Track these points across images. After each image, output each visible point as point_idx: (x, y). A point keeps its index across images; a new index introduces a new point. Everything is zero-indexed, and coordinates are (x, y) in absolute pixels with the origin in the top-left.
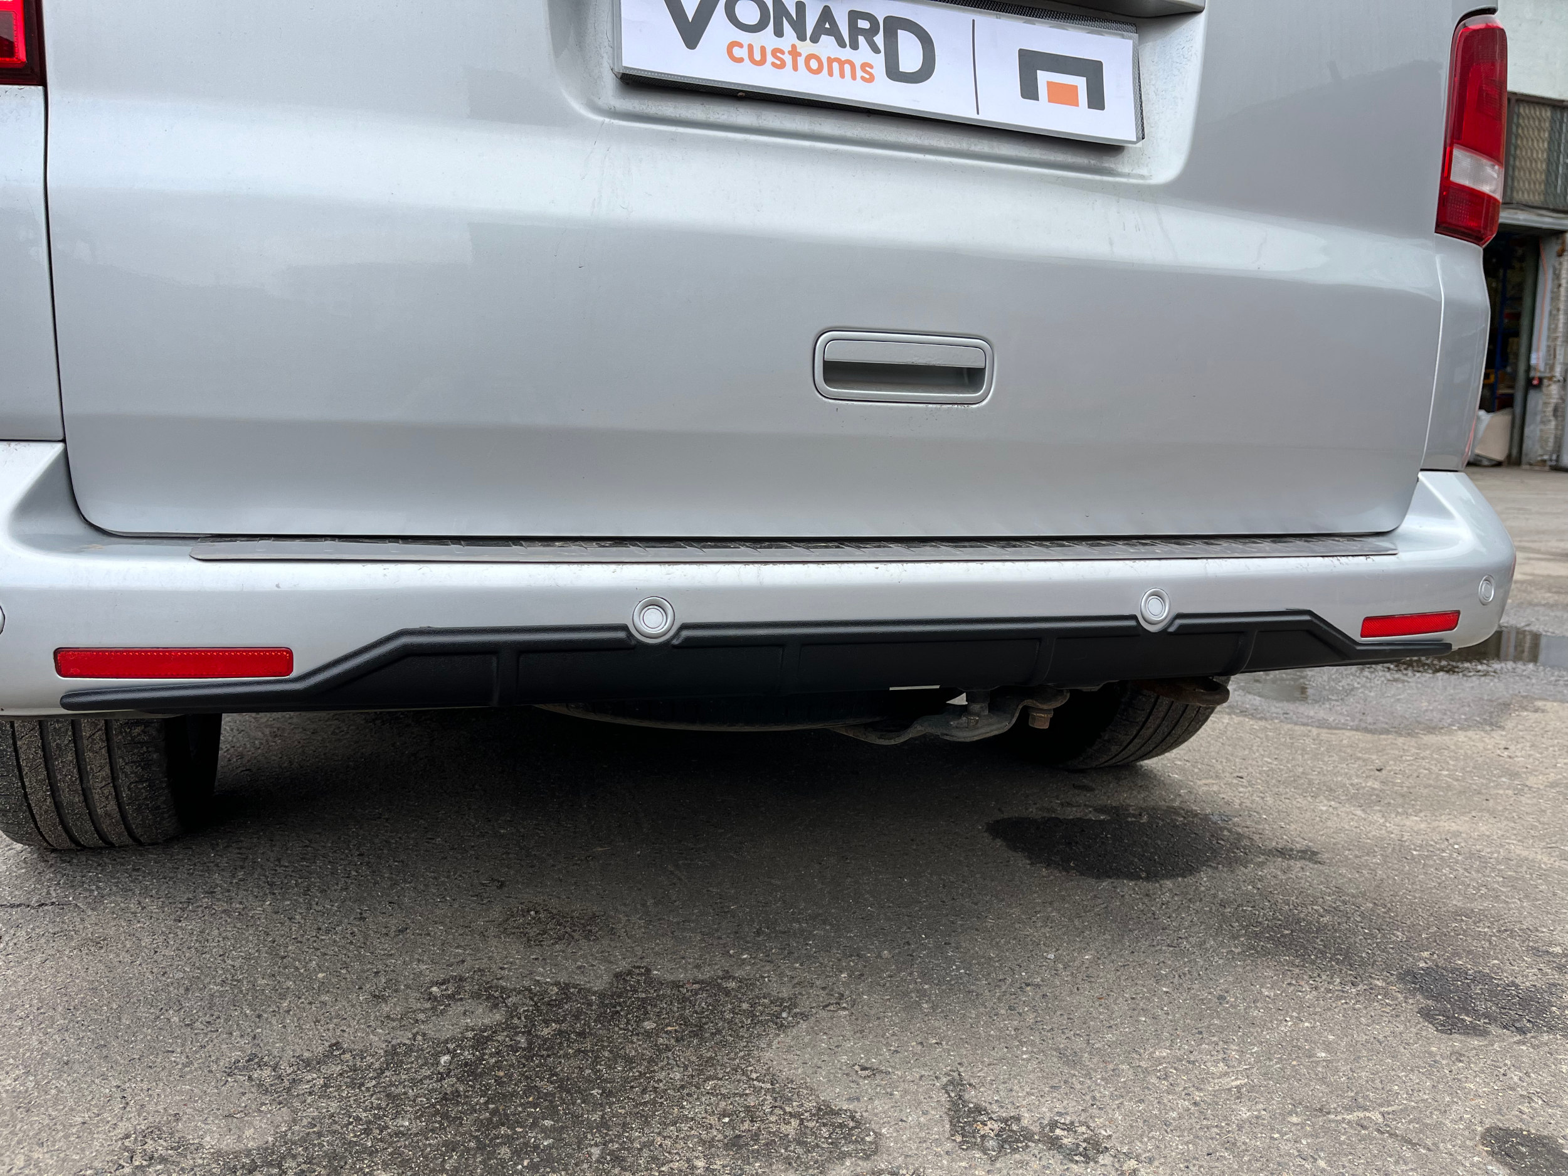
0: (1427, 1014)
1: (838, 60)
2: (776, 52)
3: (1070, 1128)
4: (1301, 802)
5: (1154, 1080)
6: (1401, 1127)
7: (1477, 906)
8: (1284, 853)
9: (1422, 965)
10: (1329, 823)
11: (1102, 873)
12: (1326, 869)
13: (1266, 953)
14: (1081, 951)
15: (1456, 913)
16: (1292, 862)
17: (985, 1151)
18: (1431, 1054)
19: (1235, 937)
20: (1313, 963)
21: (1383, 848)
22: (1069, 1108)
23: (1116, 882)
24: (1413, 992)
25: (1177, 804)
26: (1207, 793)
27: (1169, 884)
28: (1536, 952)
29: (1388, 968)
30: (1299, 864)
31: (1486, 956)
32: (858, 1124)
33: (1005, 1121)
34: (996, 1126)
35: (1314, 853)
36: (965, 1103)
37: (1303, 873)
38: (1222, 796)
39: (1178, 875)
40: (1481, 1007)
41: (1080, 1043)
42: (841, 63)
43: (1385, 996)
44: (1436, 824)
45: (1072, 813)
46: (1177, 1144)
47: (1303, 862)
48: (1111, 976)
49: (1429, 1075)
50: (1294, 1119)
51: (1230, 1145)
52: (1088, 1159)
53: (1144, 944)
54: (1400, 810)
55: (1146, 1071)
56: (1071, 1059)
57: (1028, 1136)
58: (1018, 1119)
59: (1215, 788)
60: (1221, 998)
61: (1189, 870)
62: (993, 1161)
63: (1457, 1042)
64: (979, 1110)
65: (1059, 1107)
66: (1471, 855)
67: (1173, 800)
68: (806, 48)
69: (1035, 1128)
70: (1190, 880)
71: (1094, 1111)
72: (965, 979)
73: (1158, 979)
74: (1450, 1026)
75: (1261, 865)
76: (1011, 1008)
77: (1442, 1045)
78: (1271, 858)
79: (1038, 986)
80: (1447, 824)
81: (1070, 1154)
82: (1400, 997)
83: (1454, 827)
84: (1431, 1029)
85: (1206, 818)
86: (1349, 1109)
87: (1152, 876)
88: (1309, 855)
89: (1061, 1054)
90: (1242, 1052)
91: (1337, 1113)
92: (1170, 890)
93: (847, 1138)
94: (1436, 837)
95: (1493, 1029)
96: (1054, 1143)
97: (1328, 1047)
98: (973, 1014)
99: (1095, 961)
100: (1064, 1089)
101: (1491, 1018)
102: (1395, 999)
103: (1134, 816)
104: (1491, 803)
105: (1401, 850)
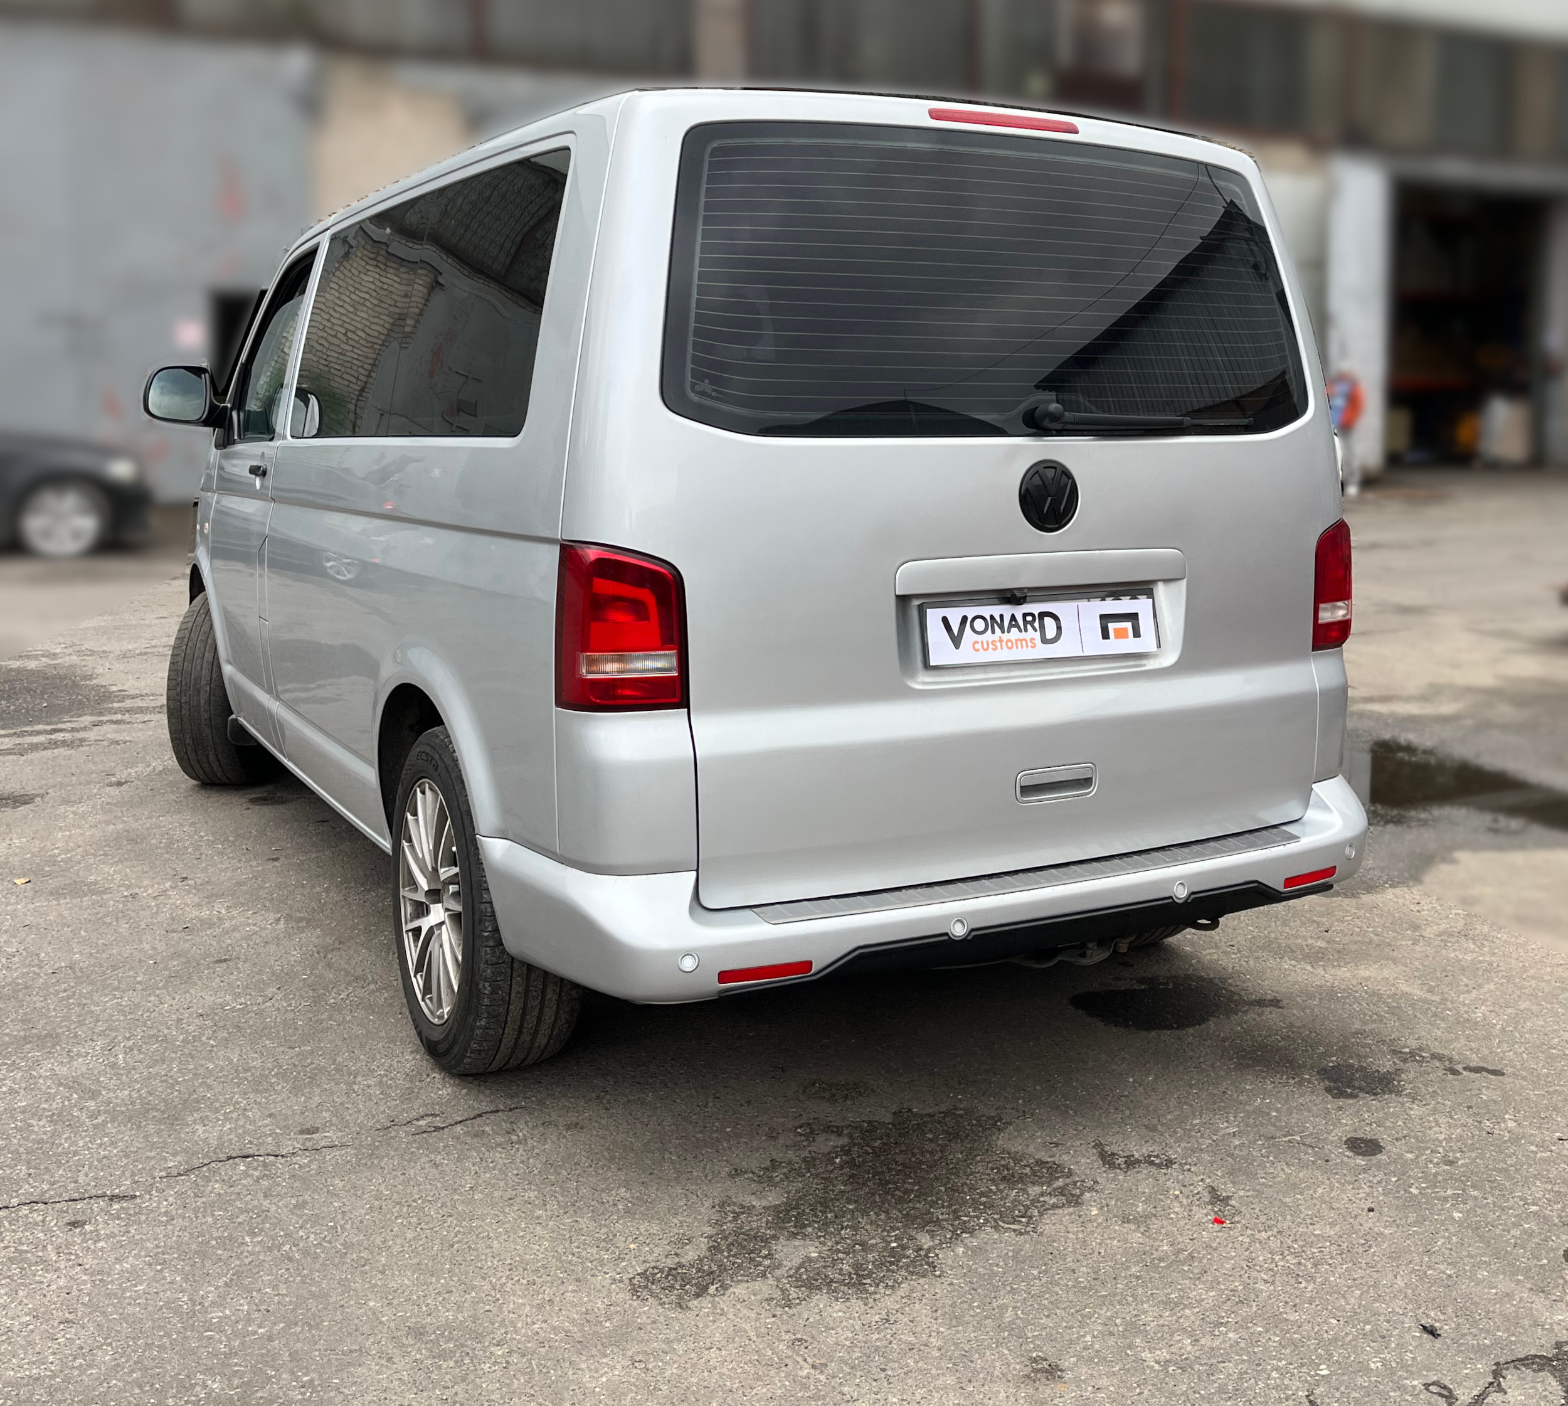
0: (1328, 1090)
1: (1019, 640)
2: (993, 642)
3: (1157, 1156)
4: (1272, 963)
5: (1193, 1133)
6: (1308, 1141)
7: (1367, 1028)
8: (1261, 1003)
9: (1331, 1064)
10: (1289, 978)
11: (1150, 1028)
12: (1285, 1012)
13: (1248, 1066)
14: (1147, 1075)
15: (1356, 1033)
16: (1264, 1009)
17: (1121, 1169)
18: (1327, 1109)
19: (1231, 1059)
20: (1273, 1069)
21: (1321, 994)
22: (1156, 1149)
23: (1160, 1032)
24: (1323, 1080)
25: (1190, 972)
26: (1210, 961)
27: (1191, 1030)
28: (1394, 1052)
29: (1312, 1068)
30: (1268, 1009)
31: (1367, 1057)
32: (1059, 1166)
33: (1127, 1157)
34: (1123, 1160)
35: (1279, 1001)
36: (1106, 1152)
37: (1271, 1016)
38: (1220, 962)
39: (1196, 1024)
40: (1357, 1084)
41: (1155, 1121)
42: (1021, 641)
43: (1309, 1083)
44: (1356, 972)
45: (1122, 986)
46: (1206, 1157)
47: (1272, 1008)
48: (1165, 1088)
49: (1325, 1118)
50: (1260, 1142)
51: (1231, 1155)
52: (1167, 1167)
53: (1181, 1068)
54: (1335, 963)
55: (1189, 1130)
56: (1152, 1129)
57: (1139, 1162)
58: (1133, 1156)
59: (1215, 957)
60: (1225, 1093)
61: (1202, 1020)
62: (1126, 1172)
63: (1340, 1102)
64: (1113, 1154)
65: (1151, 1149)
66: (1374, 993)
67: (1188, 969)
68: (1006, 636)
69: (1142, 1158)
70: (1203, 1026)
71: (1167, 1149)
72: (1087, 1097)
73: (1191, 1086)
74: (1341, 1094)
75: (1245, 1012)
76: (1116, 1109)
77: (1332, 1104)
78: (1252, 1007)
79: (1127, 1096)
80: (1364, 972)
81: (1159, 1166)
82: (1316, 1083)
83: (1367, 973)
84: (1330, 1097)
85: (1211, 981)
86: (1285, 1136)
87: (1181, 1026)
88: (1275, 1003)
89: (1147, 1127)
90: (1235, 1117)
91: (1279, 1138)
92: (1192, 1035)
93: (1056, 1171)
94: (1354, 982)
95: (1361, 1095)
96: (1152, 1163)
97: (1277, 1110)
98: (1097, 1113)
99: (1156, 1079)
100: (1151, 1141)
101: (1361, 1089)
102: (1313, 1084)
103: (1163, 984)
104: (1395, 953)
105: (1330, 994)
